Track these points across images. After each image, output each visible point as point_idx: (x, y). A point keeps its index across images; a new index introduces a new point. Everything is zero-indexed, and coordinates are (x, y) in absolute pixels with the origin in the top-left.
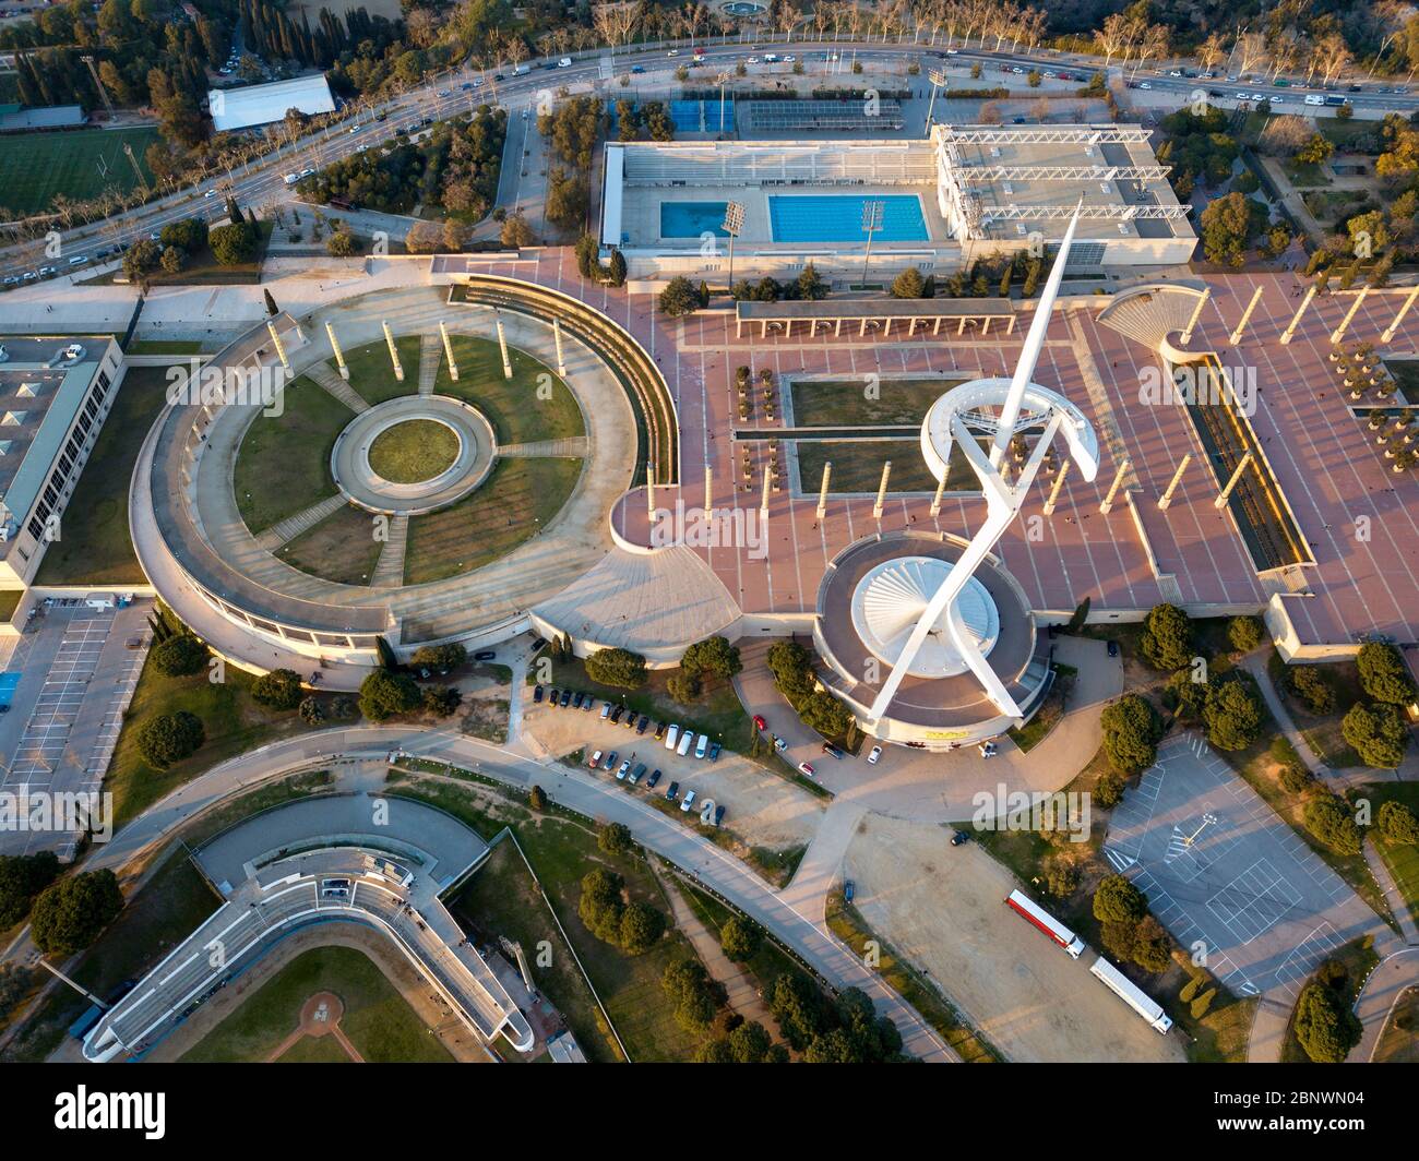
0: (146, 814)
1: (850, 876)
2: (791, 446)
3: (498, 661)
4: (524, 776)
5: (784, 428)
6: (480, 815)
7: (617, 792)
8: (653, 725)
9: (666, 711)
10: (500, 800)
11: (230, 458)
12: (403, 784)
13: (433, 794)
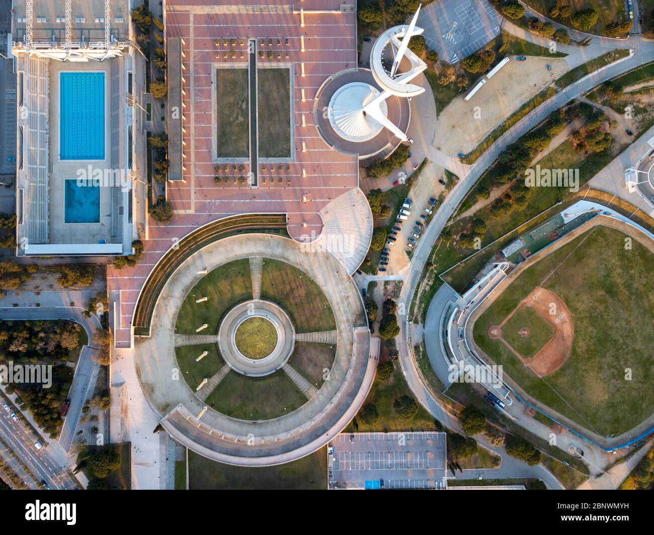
2: (260, 161)
3: (366, 287)
4: (416, 273)
5: (250, 162)
6: (431, 287)
7: (424, 236)
8: (396, 225)
9: (390, 220)
10: (426, 281)
11: (262, 423)
12: (419, 319)
13: (423, 305)
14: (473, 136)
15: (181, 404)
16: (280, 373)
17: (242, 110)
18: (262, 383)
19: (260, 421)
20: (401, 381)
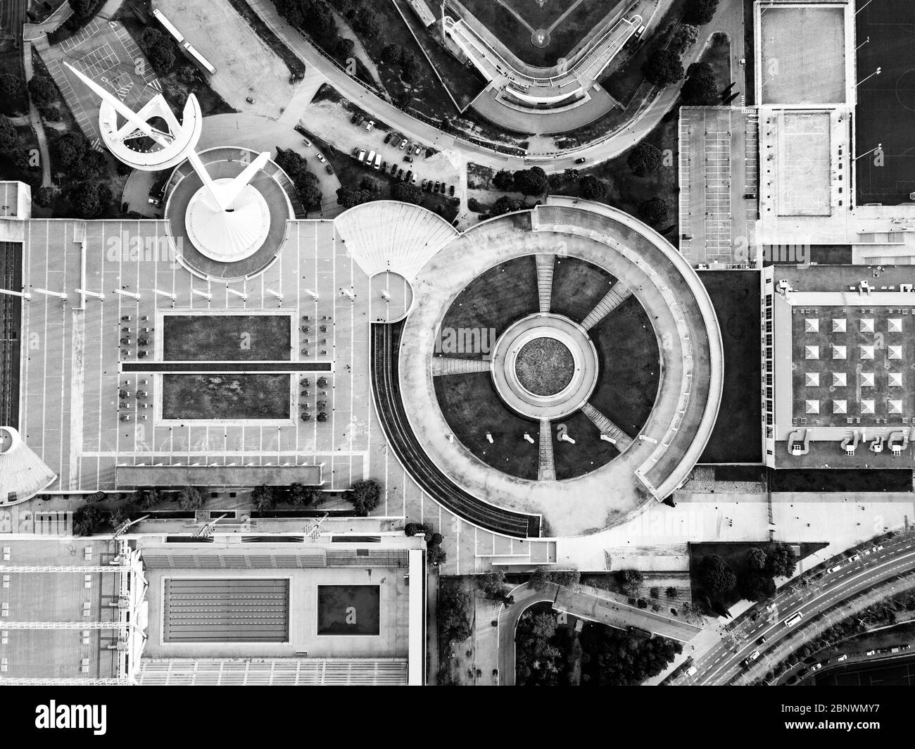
0: (649, 130)
1: (291, 86)
2: (295, 357)
3: (477, 215)
4: (457, 144)
5: (298, 373)
6: (477, 124)
7: (406, 133)
8: (389, 171)
9: (381, 179)
10: (468, 131)
12: (520, 141)
13: (503, 135)
14: (264, 62)
15: (636, 472)
16: (593, 333)
17: (223, 383)
18: (608, 359)
19: (661, 362)
20: (608, 168)
